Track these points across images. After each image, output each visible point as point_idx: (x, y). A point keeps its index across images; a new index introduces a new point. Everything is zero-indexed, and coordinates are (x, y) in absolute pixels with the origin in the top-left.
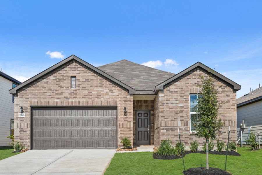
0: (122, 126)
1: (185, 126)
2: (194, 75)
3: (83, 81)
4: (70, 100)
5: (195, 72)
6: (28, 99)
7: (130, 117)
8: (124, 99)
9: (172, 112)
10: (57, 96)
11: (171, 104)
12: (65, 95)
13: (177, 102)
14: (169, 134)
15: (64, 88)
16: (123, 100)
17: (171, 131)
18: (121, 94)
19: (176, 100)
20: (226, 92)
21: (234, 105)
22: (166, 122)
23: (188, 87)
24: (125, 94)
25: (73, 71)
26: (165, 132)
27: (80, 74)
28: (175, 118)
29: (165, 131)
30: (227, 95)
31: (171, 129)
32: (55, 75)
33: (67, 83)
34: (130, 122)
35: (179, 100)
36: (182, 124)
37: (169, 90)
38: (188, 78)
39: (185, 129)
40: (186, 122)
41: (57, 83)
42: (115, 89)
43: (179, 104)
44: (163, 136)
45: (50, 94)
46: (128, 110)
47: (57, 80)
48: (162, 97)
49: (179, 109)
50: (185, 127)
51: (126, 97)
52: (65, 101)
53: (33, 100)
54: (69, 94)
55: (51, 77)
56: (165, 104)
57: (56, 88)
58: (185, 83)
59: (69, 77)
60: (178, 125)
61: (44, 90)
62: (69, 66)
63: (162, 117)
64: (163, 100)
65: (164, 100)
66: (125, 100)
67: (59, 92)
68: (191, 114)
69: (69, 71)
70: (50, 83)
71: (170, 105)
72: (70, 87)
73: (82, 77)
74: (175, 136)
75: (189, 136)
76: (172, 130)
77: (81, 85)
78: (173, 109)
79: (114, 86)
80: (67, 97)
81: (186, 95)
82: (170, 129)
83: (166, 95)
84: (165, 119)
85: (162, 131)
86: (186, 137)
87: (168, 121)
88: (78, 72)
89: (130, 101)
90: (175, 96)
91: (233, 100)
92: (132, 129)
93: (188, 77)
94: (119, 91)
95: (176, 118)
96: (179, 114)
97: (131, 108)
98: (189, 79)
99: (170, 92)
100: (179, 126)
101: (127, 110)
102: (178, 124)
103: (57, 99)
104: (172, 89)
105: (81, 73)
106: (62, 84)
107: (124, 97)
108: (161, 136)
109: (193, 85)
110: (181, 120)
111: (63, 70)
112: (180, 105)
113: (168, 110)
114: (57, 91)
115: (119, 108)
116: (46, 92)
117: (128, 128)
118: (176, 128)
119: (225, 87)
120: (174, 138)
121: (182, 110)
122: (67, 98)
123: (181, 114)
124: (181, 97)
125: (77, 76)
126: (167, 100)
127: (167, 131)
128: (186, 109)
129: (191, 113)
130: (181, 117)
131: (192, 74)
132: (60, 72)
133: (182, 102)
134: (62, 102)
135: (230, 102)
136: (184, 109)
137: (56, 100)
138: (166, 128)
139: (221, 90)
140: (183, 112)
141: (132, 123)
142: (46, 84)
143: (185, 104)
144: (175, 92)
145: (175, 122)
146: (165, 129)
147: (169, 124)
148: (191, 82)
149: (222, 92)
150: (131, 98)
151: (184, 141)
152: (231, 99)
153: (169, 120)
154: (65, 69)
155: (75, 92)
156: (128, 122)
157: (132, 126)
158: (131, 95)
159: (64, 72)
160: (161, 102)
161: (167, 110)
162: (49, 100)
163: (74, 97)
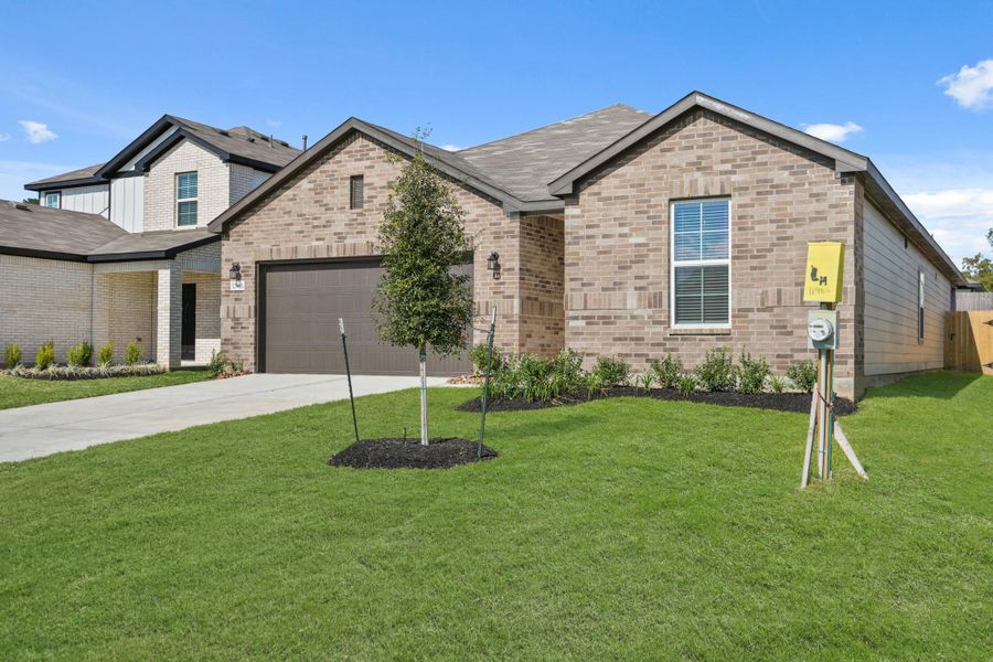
0: (487, 310)
1: (650, 307)
2: (687, 137)
3: (381, 188)
4: (349, 241)
5: (690, 127)
6: (252, 243)
7: (512, 282)
8: (494, 229)
9: (608, 263)
10: (317, 232)
11: (605, 236)
12: (334, 229)
13: (626, 230)
14: (594, 334)
15: (332, 209)
16: (492, 233)
17: (604, 323)
18: (483, 215)
19: (621, 225)
20: (810, 183)
21: (845, 229)
22: (586, 295)
23: (661, 178)
24: (495, 215)
25: (356, 160)
26: (583, 327)
27: (373, 167)
28: (615, 284)
29: (582, 323)
30: (812, 195)
31: (603, 317)
32: (312, 176)
33: (342, 195)
34: (512, 297)
35: (631, 224)
36: (639, 299)
37: (596, 194)
38: (662, 151)
39: (649, 317)
40: (655, 294)
41: (318, 198)
42: (469, 203)
43: (631, 235)
44: (574, 340)
45: (299, 228)
46: (507, 261)
47: (319, 190)
48: (574, 217)
49: (631, 252)
50: (650, 311)
51: (500, 224)
52: (335, 245)
53: (263, 246)
54: (346, 225)
55: (304, 184)
56: (582, 238)
57: (317, 210)
58: (653, 168)
59: (345, 179)
60: (625, 304)
61: (287, 219)
62: (348, 149)
63: (572, 280)
64: (577, 227)
65: (582, 227)
66: (495, 233)
67: (322, 222)
68: (676, 268)
69: (346, 163)
70: (301, 199)
71: (600, 242)
72: (348, 206)
73: (378, 175)
74: (616, 339)
75: (665, 339)
76: (606, 320)
77: (375, 197)
78: (610, 252)
79: (465, 194)
80: (339, 233)
81: (656, 206)
82: (599, 317)
83: (589, 211)
84: (583, 285)
85: (572, 323)
86: (653, 345)
87: (594, 293)
88: (368, 163)
89: (510, 233)
90: (617, 211)
91: (840, 212)
92: (516, 318)
93: (664, 144)
94: (480, 207)
95: (620, 283)
96: (630, 267)
97: (514, 256)
98: (668, 154)
99: (599, 200)
100: (628, 307)
101: (500, 261)
102: (625, 300)
103: (318, 239)
104: (607, 188)
105: (376, 166)
106: (328, 199)
107: (495, 224)
108: (570, 340)
109: (683, 171)
110: (636, 289)
111: (331, 161)
112: (633, 240)
113: (593, 258)
114: (315, 219)
115: (478, 258)
116: (291, 224)
117: (504, 317)
118: (618, 313)
119: (805, 166)
120: (611, 345)
121: (641, 256)
122: (340, 237)
123: (636, 269)
124: (637, 213)
125: (367, 173)
126: (589, 227)
127: (587, 324)
128: (654, 250)
129: (674, 264)
130: (636, 278)
131: (677, 135)
132: (325, 167)
133: (642, 229)
134: (329, 248)
135: (825, 219)
136: (648, 250)
137: (315, 243)
138: (586, 313)
139: (792, 179)
140: (643, 261)
141: (516, 302)
142: (291, 203)
143: (652, 234)
144: (616, 198)
145: (617, 294)
146: (583, 318)
147: (595, 300)
148: (675, 161)
149: (793, 185)
150: (515, 224)
151: (647, 355)
152: (832, 206)
153: (597, 290)
154: (337, 157)
155: (360, 219)
156: (504, 297)
157: (516, 310)
158: (512, 215)
159: (335, 167)
160: (571, 233)
161: (588, 258)
162: (298, 244)
163: (358, 233)
